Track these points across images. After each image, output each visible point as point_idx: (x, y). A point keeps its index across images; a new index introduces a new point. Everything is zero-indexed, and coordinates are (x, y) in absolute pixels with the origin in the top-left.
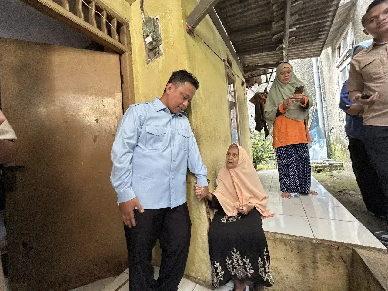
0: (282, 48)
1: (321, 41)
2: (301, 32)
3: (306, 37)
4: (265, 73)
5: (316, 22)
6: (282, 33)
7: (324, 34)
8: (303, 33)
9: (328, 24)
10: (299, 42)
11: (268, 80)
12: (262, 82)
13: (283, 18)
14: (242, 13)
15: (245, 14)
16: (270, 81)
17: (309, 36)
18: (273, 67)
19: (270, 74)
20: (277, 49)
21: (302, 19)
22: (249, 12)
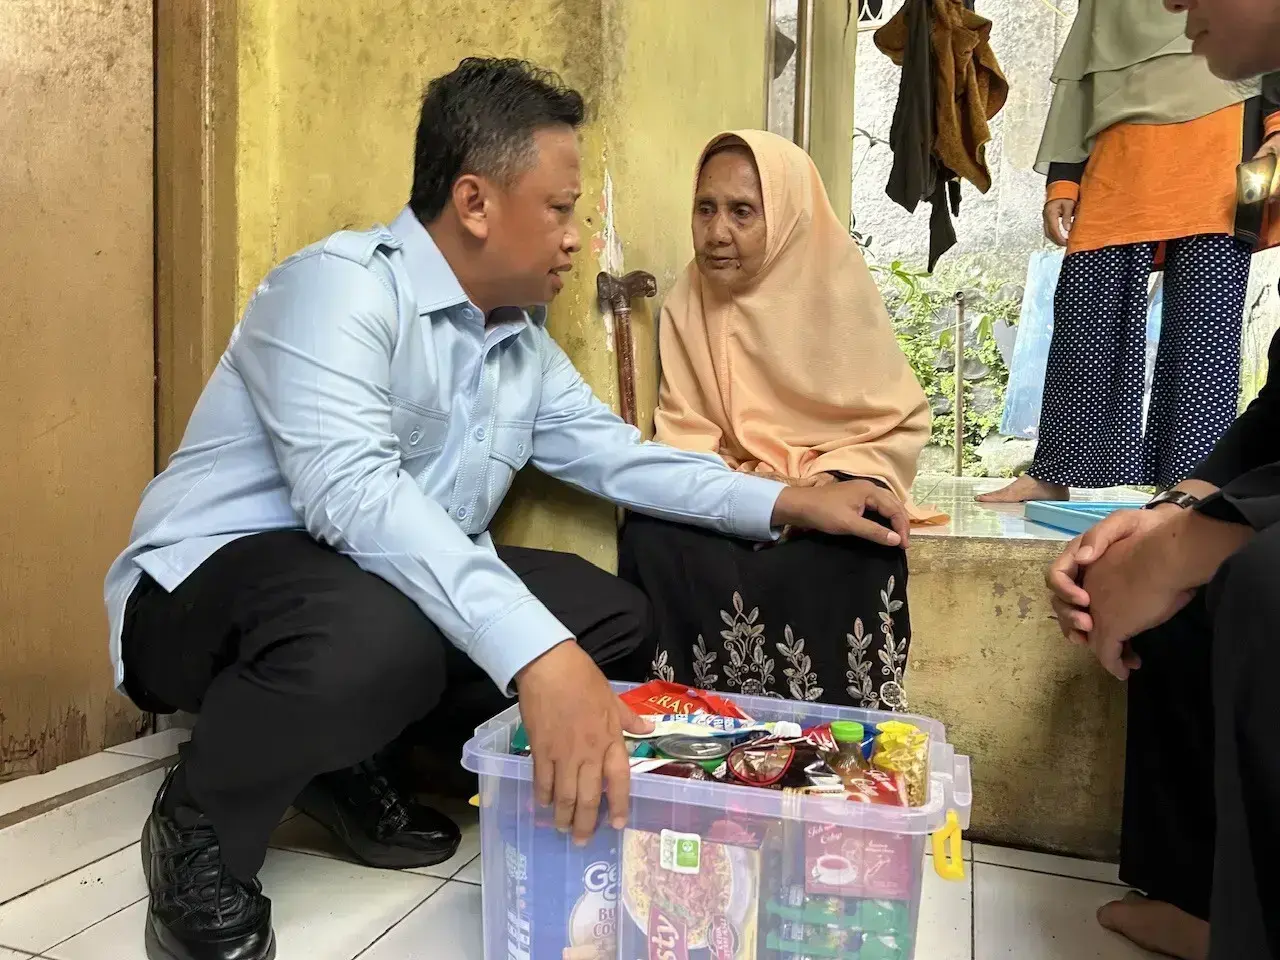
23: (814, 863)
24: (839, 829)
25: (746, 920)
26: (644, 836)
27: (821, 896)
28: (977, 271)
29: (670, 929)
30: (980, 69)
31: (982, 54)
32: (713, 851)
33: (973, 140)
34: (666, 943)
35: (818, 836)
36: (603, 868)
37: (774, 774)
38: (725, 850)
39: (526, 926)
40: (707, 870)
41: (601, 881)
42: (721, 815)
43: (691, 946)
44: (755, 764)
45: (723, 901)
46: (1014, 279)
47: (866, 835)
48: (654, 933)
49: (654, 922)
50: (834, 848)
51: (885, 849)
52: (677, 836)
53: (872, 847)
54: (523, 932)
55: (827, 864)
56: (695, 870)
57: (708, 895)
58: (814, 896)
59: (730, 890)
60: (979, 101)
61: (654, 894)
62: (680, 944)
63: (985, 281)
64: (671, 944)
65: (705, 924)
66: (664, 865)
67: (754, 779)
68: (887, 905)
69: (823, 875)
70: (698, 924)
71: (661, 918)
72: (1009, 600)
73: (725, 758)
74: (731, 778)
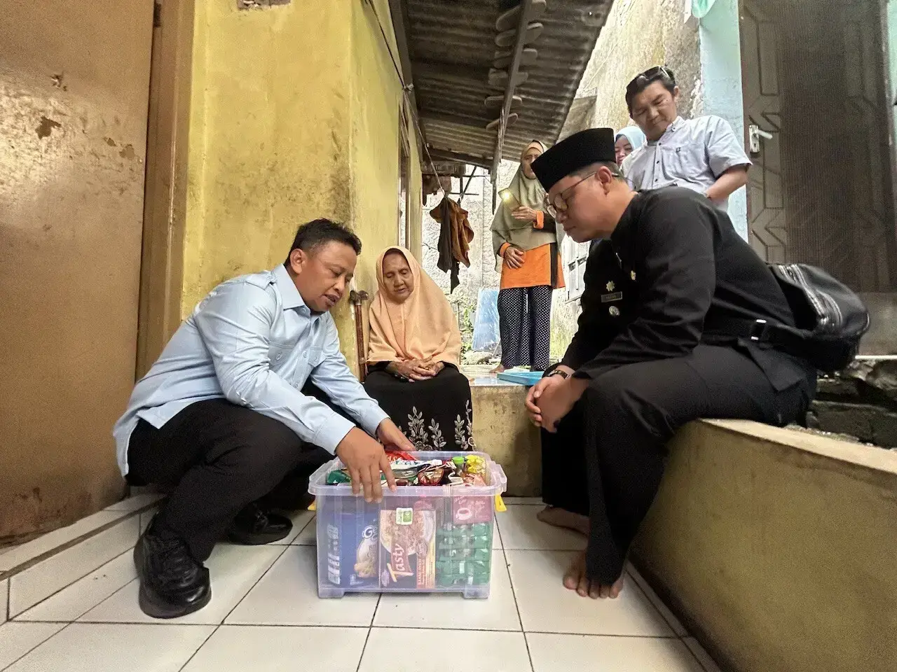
0: (497, 128)
1: (550, 137)
2: (528, 109)
3: (532, 122)
4: (460, 174)
5: (549, 101)
6: (501, 97)
7: (554, 128)
8: (529, 113)
9: (563, 111)
10: (522, 129)
11: (464, 189)
12: (452, 191)
13: (507, 69)
14: (444, 25)
15: (449, 31)
16: (466, 192)
17: (536, 122)
18: (477, 164)
19: (469, 178)
20: (489, 126)
21: (531, 86)
22: (456, 31)
23: (456, 512)
24: (466, 498)
25: (430, 540)
26: (389, 512)
27: (458, 526)
28: (462, 293)
29: (401, 548)
30: (465, 227)
31: (465, 223)
32: (417, 514)
33: (464, 250)
34: (399, 555)
35: (458, 501)
36: (370, 528)
37: (437, 479)
38: (422, 513)
39: (338, 558)
40: (415, 522)
41: (370, 534)
42: (420, 498)
43: (409, 554)
44: (429, 477)
45: (422, 534)
46: (474, 297)
47: (476, 499)
48: (394, 551)
49: (394, 546)
50: (464, 505)
51: (482, 503)
52: (403, 510)
53: (478, 503)
54: (337, 561)
55: (461, 512)
56: (410, 523)
57: (415, 531)
58: (457, 526)
59: (424, 528)
60: (465, 237)
61: (394, 535)
62: (404, 554)
63: (464, 297)
64: (401, 554)
65: (414, 545)
66: (398, 523)
67: (430, 483)
68: (483, 524)
69: (460, 517)
70: (412, 545)
71: (397, 544)
72: (499, 408)
73: (417, 476)
74: (420, 484)
